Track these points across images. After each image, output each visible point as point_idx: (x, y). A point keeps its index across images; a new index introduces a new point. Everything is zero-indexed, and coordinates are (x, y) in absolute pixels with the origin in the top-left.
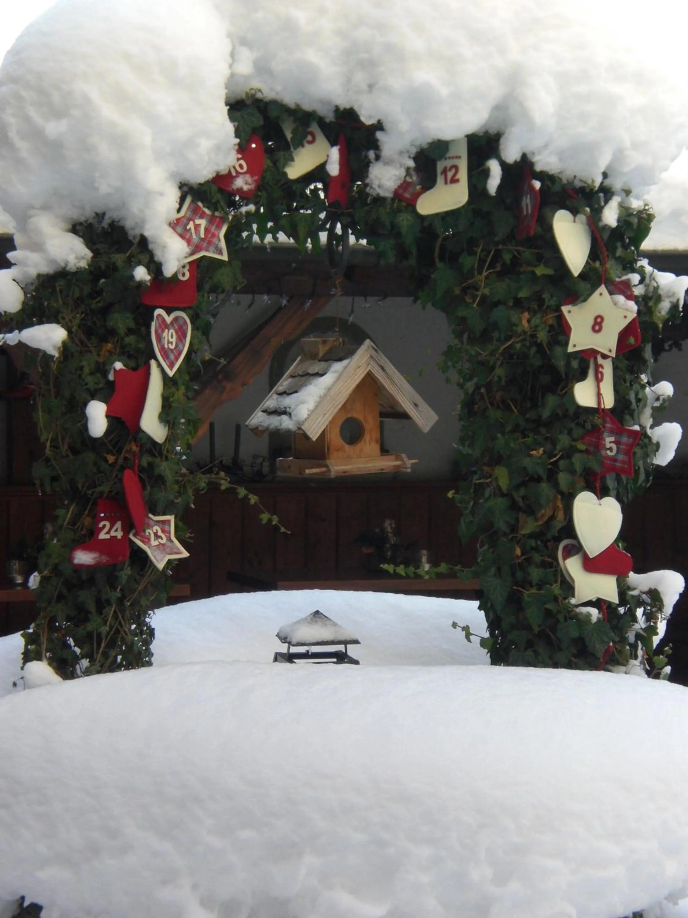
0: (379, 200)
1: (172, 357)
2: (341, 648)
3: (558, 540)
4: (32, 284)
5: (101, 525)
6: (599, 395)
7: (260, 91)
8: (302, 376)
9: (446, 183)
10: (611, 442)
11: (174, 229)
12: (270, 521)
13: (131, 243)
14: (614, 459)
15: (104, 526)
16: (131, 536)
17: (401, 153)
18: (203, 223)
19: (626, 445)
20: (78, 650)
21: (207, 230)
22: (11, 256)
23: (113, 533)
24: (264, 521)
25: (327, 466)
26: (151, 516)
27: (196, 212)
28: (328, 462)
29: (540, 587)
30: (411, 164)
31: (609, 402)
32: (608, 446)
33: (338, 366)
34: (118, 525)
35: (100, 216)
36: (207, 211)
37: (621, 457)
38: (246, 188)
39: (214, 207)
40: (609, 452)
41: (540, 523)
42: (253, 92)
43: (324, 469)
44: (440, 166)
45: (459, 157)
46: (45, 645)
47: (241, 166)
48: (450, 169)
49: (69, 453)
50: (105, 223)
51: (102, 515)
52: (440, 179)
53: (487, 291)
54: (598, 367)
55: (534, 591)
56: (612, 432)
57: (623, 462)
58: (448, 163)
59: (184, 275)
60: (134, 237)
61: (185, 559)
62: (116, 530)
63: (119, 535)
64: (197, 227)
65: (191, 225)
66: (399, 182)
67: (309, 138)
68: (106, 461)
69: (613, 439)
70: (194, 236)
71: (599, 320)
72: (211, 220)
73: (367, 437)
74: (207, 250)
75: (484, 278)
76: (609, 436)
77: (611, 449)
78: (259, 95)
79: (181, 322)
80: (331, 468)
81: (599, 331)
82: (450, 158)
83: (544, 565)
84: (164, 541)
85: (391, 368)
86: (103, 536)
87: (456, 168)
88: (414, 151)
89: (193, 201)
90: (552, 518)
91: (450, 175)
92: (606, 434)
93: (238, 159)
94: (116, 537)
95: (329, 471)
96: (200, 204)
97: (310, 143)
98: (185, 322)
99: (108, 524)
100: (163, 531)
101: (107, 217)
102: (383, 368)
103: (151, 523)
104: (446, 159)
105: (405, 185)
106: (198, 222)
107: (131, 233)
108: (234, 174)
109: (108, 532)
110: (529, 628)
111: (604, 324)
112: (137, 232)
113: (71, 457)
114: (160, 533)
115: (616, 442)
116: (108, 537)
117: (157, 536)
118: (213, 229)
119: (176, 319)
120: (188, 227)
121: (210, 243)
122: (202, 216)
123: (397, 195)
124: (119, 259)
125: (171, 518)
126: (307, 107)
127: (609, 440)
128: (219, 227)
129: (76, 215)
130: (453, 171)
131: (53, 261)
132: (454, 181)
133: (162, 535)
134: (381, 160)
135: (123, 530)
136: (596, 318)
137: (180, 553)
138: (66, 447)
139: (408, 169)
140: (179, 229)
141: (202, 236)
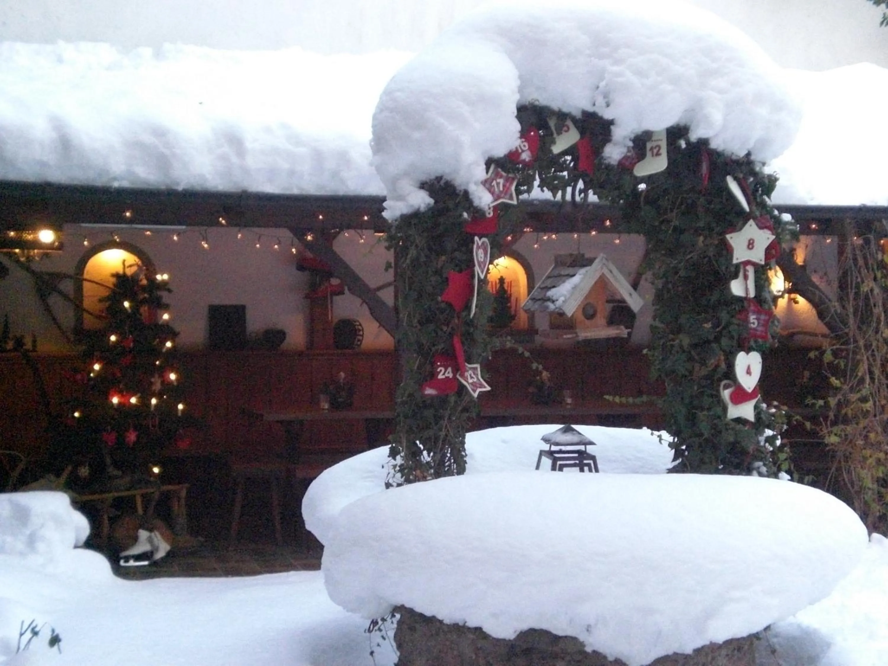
0: (609, 167)
1: (482, 266)
2: (582, 448)
3: (720, 380)
4: (396, 220)
5: (439, 370)
6: (747, 290)
7: (538, 100)
8: (556, 277)
9: (653, 156)
10: (754, 319)
11: (484, 185)
12: (537, 368)
13: (457, 195)
14: (755, 329)
15: (441, 371)
16: (458, 376)
17: (625, 138)
18: (501, 181)
19: (764, 320)
20: (421, 447)
21: (504, 186)
22: (385, 204)
23: (447, 375)
24: (534, 368)
25: (576, 333)
26: (466, 364)
27: (497, 175)
28: (577, 330)
29: (709, 409)
30: (631, 144)
31: (752, 294)
32: (752, 321)
33: (583, 271)
34: (450, 369)
35: (439, 179)
36: (504, 174)
37: (760, 329)
38: (527, 159)
39: (507, 171)
40: (752, 325)
41: (710, 369)
42: (533, 101)
43: (574, 335)
44: (649, 145)
45: (661, 140)
46: (405, 444)
47: (524, 146)
48: (655, 148)
49: (418, 325)
50: (442, 182)
51: (439, 364)
52: (649, 154)
53: (677, 223)
54: (745, 271)
55: (705, 413)
56: (754, 312)
57: (762, 331)
58: (654, 144)
59: (489, 214)
60: (460, 191)
61: (489, 391)
62: (449, 373)
63: (451, 375)
64: (498, 184)
65: (494, 183)
66: (623, 155)
67: (565, 128)
68: (442, 330)
69: (754, 317)
70: (496, 190)
71: (751, 242)
72: (507, 180)
73: (598, 315)
74: (503, 198)
75: (675, 214)
76: (753, 315)
77: (754, 323)
78: (537, 103)
79: (485, 244)
80: (579, 334)
81: (752, 248)
82: (655, 141)
83: (712, 396)
84: (475, 380)
85: (615, 271)
86: (440, 376)
87: (659, 147)
88: (632, 136)
89: (495, 168)
90: (717, 366)
91: (655, 151)
92: (750, 314)
93: (523, 142)
94: (449, 377)
95: (577, 336)
96: (500, 170)
97: (566, 131)
98: (487, 245)
99: (443, 369)
100: (474, 374)
101: (443, 179)
102: (611, 272)
103: (467, 369)
104: (652, 141)
105: (626, 158)
106: (498, 180)
107: (458, 188)
108: (520, 151)
109: (444, 374)
110: (701, 435)
111: (755, 244)
112: (463, 188)
113: (419, 327)
114: (473, 375)
115: (758, 319)
116: (444, 377)
117: (472, 378)
118: (508, 185)
119: (483, 243)
120: (493, 184)
121: (506, 194)
122: (501, 177)
123: (620, 163)
124: (451, 204)
125: (478, 366)
126: (565, 110)
127: (752, 318)
128: (511, 184)
129: (424, 178)
130: (657, 149)
131: (412, 206)
132: (658, 154)
133: (474, 376)
134: (612, 142)
135: (453, 372)
136: (750, 241)
137: (485, 387)
138: (416, 321)
139: (628, 147)
140: (487, 185)
141: (501, 189)
